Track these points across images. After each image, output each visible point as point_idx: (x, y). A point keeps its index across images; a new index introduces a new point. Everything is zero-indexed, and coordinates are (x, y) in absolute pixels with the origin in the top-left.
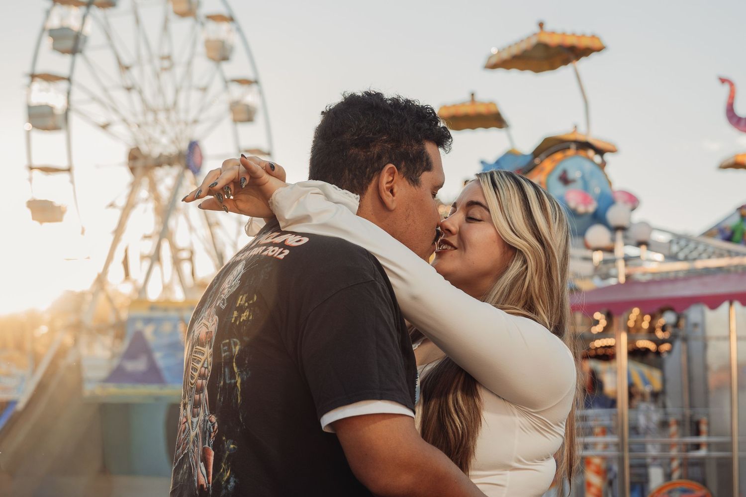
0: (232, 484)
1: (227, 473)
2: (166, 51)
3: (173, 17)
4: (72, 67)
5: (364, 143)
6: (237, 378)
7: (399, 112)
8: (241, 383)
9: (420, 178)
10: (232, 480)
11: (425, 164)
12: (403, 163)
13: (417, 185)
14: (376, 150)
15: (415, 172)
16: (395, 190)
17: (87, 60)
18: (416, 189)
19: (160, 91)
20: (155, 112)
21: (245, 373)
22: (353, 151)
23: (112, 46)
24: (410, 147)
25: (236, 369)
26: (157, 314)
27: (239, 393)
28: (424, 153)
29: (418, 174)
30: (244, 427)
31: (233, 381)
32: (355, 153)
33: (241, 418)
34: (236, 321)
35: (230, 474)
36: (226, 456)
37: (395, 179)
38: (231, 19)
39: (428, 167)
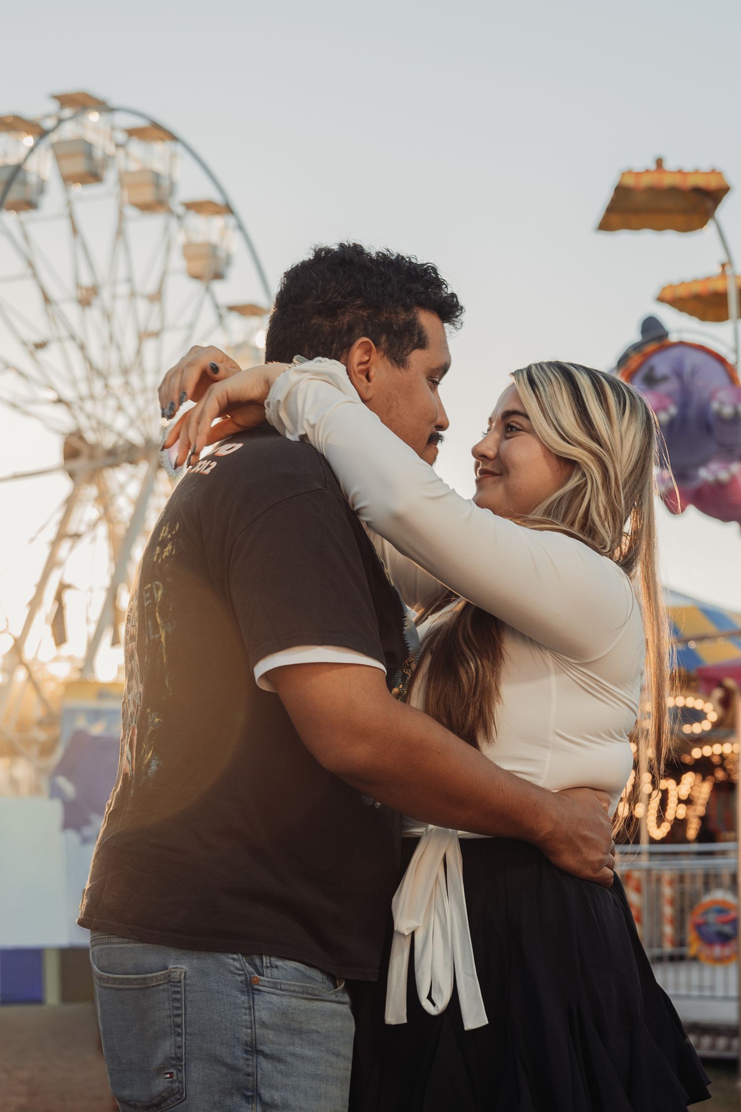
0: (154, 768)
1: (148, 754)
3: (131, 214)
5: (331, 310)
6: (161, 631)
7: (382, 269)
8: (166, 638)
9: (408, 357)
10: (154, 763)
11: (416, 339)
12: (384, 337)
13: (403, 367)
14: (346, 319)
15: (402, 350)
16: (372, 373)
18: (401, 372)
19: (113, 341)
21: (169, 624)
22: (316, 321)
23: (35, 275)
24: (393, 315)
25: (159, 620)
26: (108, 704)
27: (164, 651)
28: (415, 324)
29: (405, 352)
30: (171, 694)
31: (157, 636)
32: (318, 323)
33: (167, 682)
34: (158, 559)
35: (151, 756)
36: (149, 733)
37: (371, 359)
39: (421, 343)
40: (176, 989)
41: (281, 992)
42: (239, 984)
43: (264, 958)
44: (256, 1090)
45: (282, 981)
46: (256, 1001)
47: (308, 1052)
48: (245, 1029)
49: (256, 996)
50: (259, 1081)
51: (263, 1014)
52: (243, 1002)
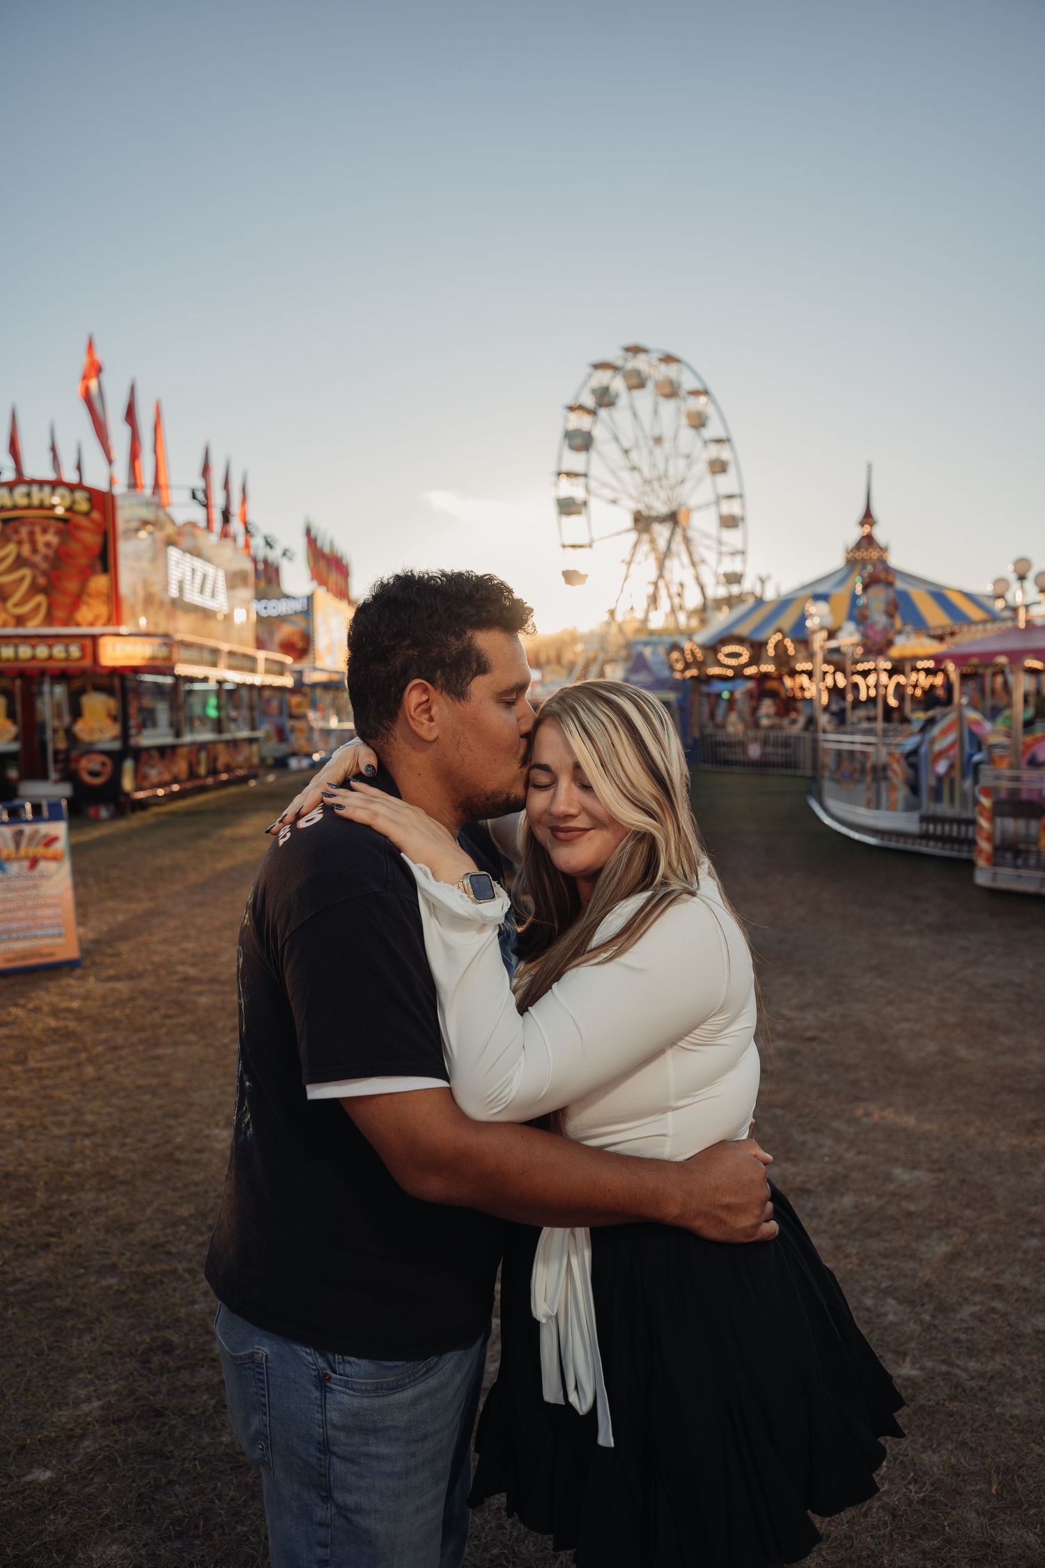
0: (251, 1130)
2: (657, 433)
3: (661, 400)
4: (588, 463)
9: (468, 687)
10: (251, 1125)
12: (440, 674)
13: (464, 699)
14: (399, 661)
15: (460, 680)
16: (432, 714)
17: (599, 453)
18: (463, 705)
19: (654, 466)
20: (650, 482)
26: (655, 638)
28: (471, 650)
29: (464, 684)
38: (705, 392)
39: (482, 668)
40: (259, 1370)
41: (351, 1392)
42: (313, 1378)
43: (336, 1356)
44: (329, 1490)
45: (354, 1380)
46: (328, 1400)
47: (384, 1450)
48: (317, 1428)
49: (328, 1394)
50: (332, 1483)
51: (334, 1416)
52: (316, 1398)
